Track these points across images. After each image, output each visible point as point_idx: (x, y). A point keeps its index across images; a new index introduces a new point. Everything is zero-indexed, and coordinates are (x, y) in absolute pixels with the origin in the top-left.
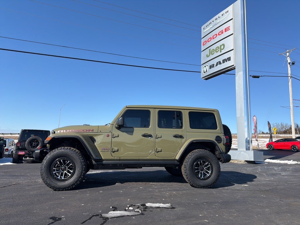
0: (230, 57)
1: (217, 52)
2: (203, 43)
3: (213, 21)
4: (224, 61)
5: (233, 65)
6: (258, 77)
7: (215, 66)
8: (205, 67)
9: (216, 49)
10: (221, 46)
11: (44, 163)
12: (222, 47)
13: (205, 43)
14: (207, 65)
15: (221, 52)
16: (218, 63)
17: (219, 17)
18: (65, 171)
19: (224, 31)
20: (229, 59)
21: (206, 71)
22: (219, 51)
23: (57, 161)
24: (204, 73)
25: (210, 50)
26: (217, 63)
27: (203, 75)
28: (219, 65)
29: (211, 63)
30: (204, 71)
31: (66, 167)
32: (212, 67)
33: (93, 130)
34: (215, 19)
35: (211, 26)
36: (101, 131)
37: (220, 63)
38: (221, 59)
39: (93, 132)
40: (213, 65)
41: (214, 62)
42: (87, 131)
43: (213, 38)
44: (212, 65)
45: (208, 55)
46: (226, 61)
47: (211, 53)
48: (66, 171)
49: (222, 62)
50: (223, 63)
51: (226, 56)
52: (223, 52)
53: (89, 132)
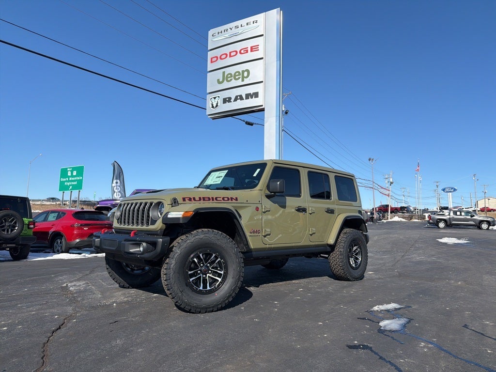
0: (258, 93)
1: (236, 79)
2: (212, 59)
3: (231, 29)
4: (248, 96)
5: (262, 106)
6: (251, 124)
7: (232, 100)
8: (215, 98)
9: (235, 75)
10: (243, 72)
11: (173, 265)
12: (246, 74)
13: (214, 59)
14: (219, 97)
15: (243, 80)
16: (239, 98)
17: (241, 25)
18: (208, 275)
19: (249, 49)
20: (256, 95)
21: (217, 106)
22: (241, 78)
23: (193, 258)
24: (213, 107)
25: (224, 73)
26: (237, 97)
27: (210, 111)
28: (239, 101)
29: (226, 94)
30: (212, 105)
31: (208, 267)
32: (227, 100)
33: (236, 199)
34: (235, 27)
35: (227, 36)
36: (247, 201)
37: (241, 98)
38: (243, 91)
39: (237, 202)
40: (230, 98)
41: (233, 94)
42: (228, 199)
43: (230, 56)
44: (227, 98)
45: (221, 80)
46: (252, 98)
47: (226, 78)
48: (210, 274)
49: (244, 97)
50: (246, 99)
51: (251, 90)
52: (246, 81)
53: (232, 202)
